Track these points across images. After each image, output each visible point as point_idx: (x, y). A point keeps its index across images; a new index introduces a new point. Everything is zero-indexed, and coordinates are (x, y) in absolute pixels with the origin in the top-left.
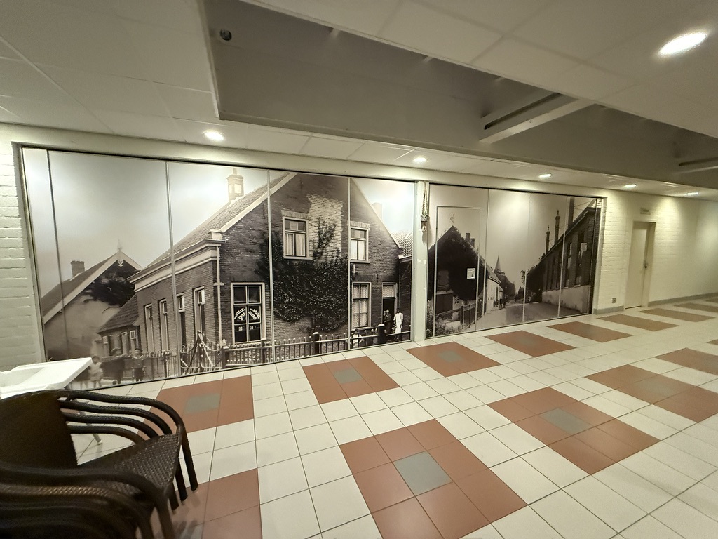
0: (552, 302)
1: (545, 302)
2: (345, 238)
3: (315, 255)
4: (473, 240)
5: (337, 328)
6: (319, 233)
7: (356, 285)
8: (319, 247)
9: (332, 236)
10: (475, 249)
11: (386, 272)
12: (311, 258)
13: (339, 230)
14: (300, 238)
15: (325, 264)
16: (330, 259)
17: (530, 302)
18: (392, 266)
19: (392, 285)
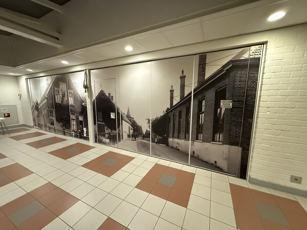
0: (180, 149)
1: (172, 147)
2: (68, 96)
3: (62, 102)
4: (112, 97)
5: (69, 128)
6: (62, 94)
7: (72, 114)
8: (62, 99)
9: (65, 95)
10: (114, 102)
11: (79, 110)
12: (61, 103)
13: (66, 93)
14: (58, 96)
15: (64, 105)
16: (65, 103)
17: (156, 143)
18: (81, 108)
19: (81, 116)
